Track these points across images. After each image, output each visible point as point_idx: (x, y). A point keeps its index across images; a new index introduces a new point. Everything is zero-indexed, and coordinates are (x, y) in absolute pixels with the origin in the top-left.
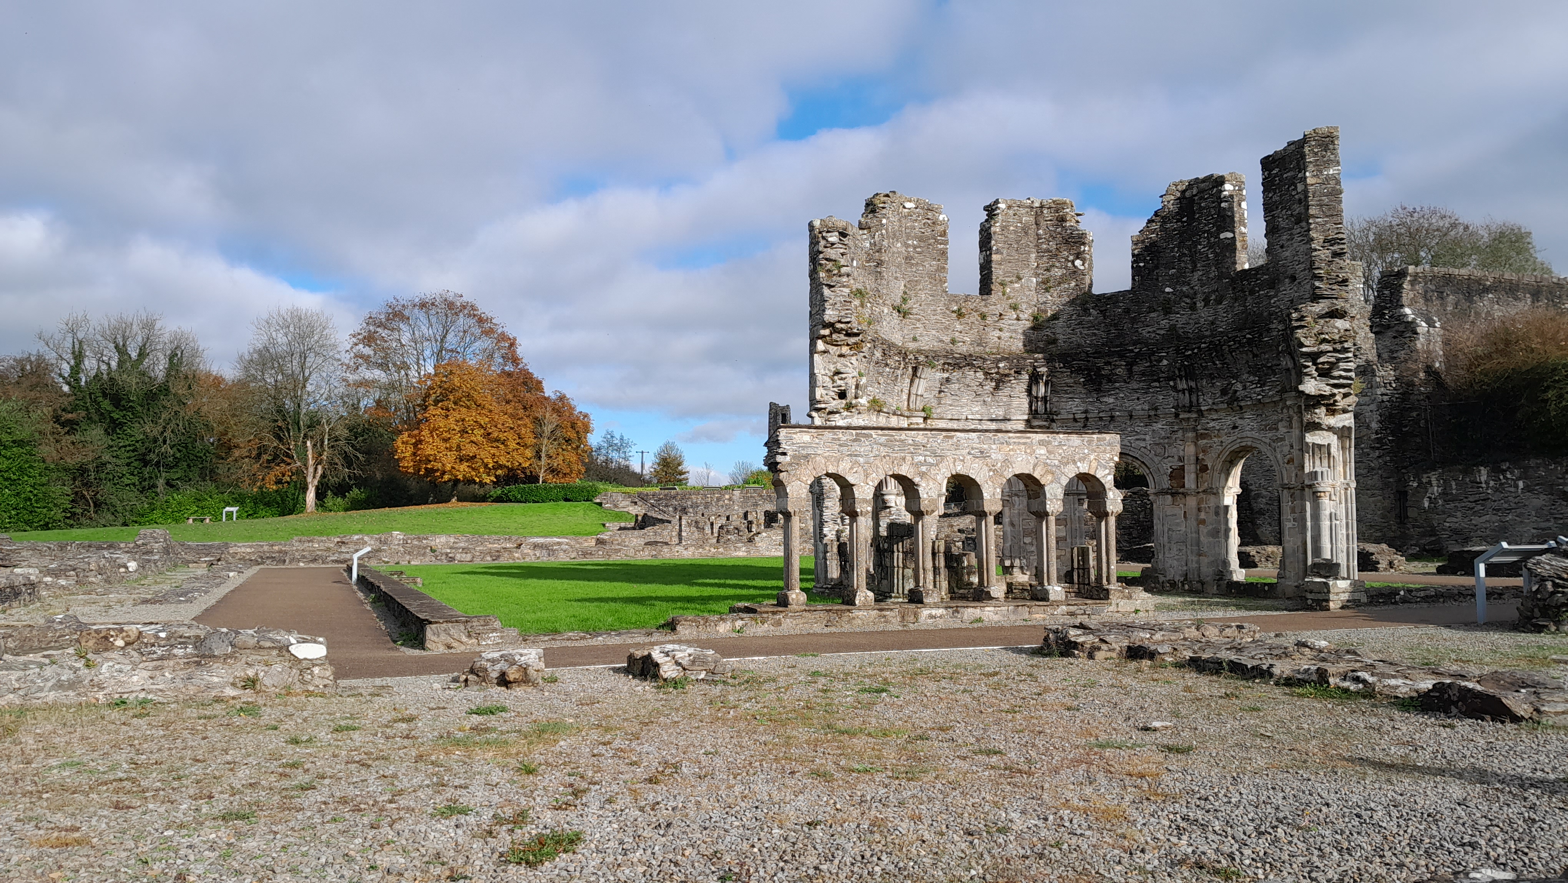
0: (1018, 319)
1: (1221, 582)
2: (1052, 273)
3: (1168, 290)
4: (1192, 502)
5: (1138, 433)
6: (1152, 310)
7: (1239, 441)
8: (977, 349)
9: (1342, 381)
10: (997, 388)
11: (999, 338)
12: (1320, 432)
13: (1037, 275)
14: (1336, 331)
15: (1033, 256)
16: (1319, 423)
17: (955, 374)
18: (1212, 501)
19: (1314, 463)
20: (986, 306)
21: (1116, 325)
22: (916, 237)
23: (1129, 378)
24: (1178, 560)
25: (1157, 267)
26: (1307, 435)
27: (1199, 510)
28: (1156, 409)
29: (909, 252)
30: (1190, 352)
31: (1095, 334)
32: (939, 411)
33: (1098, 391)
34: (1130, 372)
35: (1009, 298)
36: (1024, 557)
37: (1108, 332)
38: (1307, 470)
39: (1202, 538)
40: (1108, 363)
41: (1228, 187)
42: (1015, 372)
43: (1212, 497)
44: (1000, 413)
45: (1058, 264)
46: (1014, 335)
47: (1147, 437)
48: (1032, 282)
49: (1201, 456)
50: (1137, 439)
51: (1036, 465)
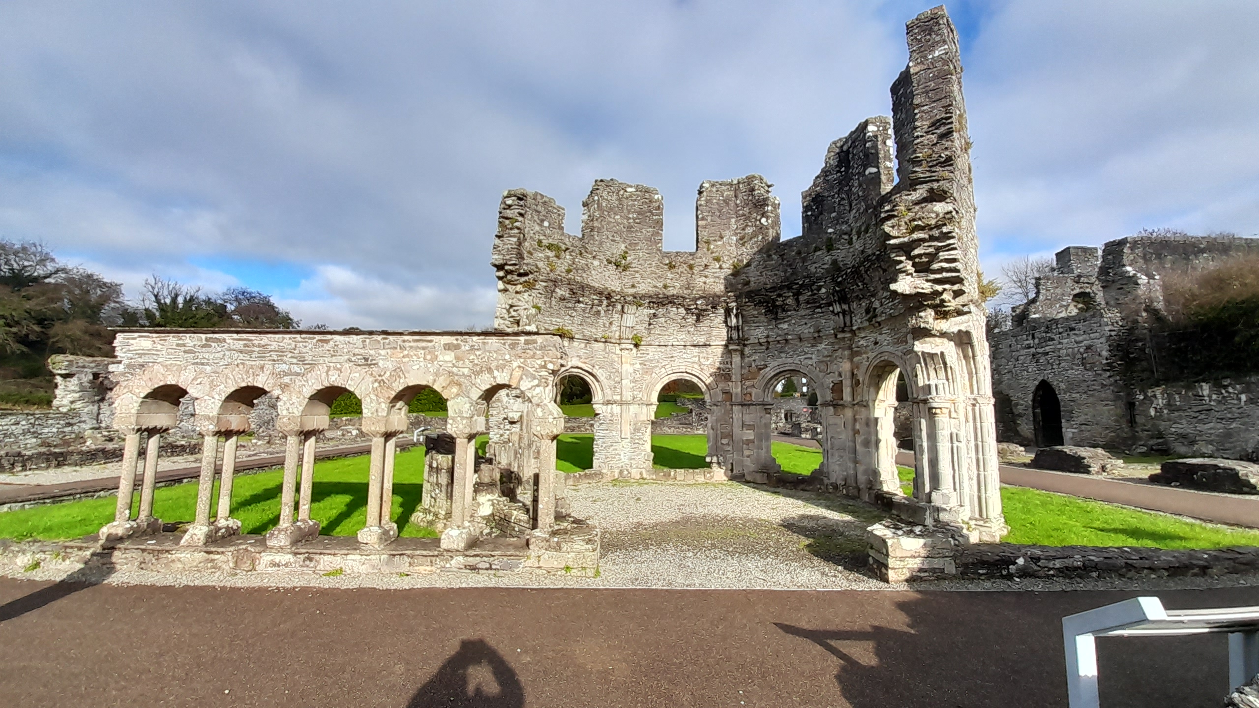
0: (721, 268)
1: (871, 491)
2: (747, 231)
3: (830, 230)
4: (849, 413)
5: (806, 353)
6: (817, 249)
7: (879, 356)
8: (685, 292)
9: (945, 275)
10: (698, 320)
11: (705, 283)
12: (931, 339)
13: (736, 234)
14: (933, 215)
15: (733, 220)
16: (925, 328)
17: (660, 310)
18: (862, 414)
19: (928, 375)
20: (693, 259)
21: (790, 265)
22: (635, 212)
23: (797, 306)
24: (839, 465)
25: (821, 213)
26: (916, 343)
27: (855, 420)
28: (819, 331)
29: (629, 223)
30: (840, 279)
31: (776, 275)
32: (649, 339)
33: (776, 319)
34: (797, 300)
35: (712, 253)
36: (721, 455)
37: (785, 271)
38: (921, 384)
39: (858, 447)
40: (780, 295)
41: (871, 128)
42: (712, 308)
43: (863, 409)
44: (702, 340)
45: (750, 224)
46: (717, 280)
47: (813, 356)
48: (732, 240)
49: (855, 372)
50: (806, 358)
51: (437, 374)
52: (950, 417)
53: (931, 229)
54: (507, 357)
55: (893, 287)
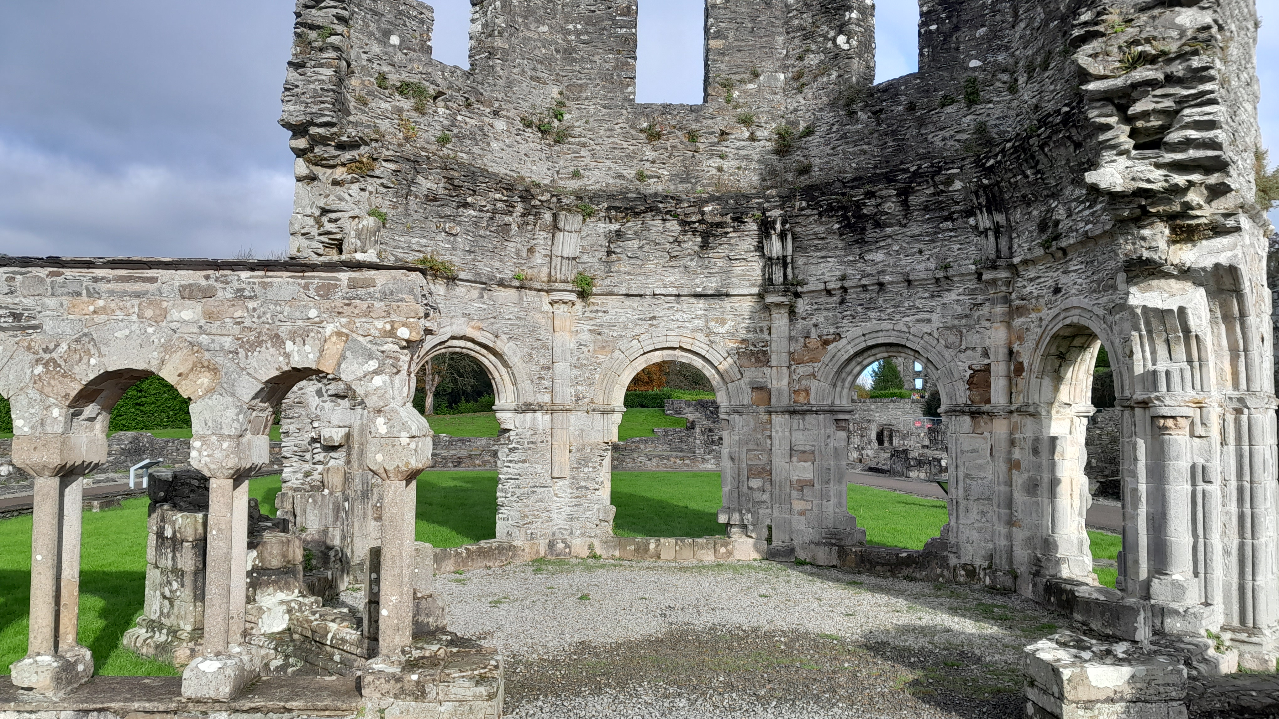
0: (753, 138)
1: (1038, 579)
2: (806, 62)
3: (974, 63)
4: (1000, 427)
5: (919, 310)
6: (947, 101)
7: (1062, 316)
8: (681, 187)
10: (704, 246)
11: (720, 169)
12: (1162, 282)
13: (784, 68)
15: (780, 39)
16: (1149, 261)
17: (630, 224)
18: (1028, 428)
19: (1153, 352)
20: (696, 120)
21: (894, 133)
22: (581, 18)
23: (905, 216)
24: (979, 530)
25: (956, 28)
26: (1133, 290)
27: (1012, 443)
28: (946, 267)
29: (569, 42)
30: (992, 162)
31: (865, 153)
32: (607, 282)
33: (862, 242)
34: (905, 204)
35: (736, 107)
36: (749, 511)
37: (884, 146)
38: (1139, 369)
39: (1016, 495)
40: (870, 195)
42: (734, 219)
43: (1029, 421)
44: (712, 285)
45: (814, 47)
46: (744, 164)
47: (934, 317)
48: (777, 79)
49: (1016, 348)
50: (919, 321)
51: (167, 348)
52: (1192, 435)
53: (1169, 61)
54: (313, 313)
55: (1091, 177)
